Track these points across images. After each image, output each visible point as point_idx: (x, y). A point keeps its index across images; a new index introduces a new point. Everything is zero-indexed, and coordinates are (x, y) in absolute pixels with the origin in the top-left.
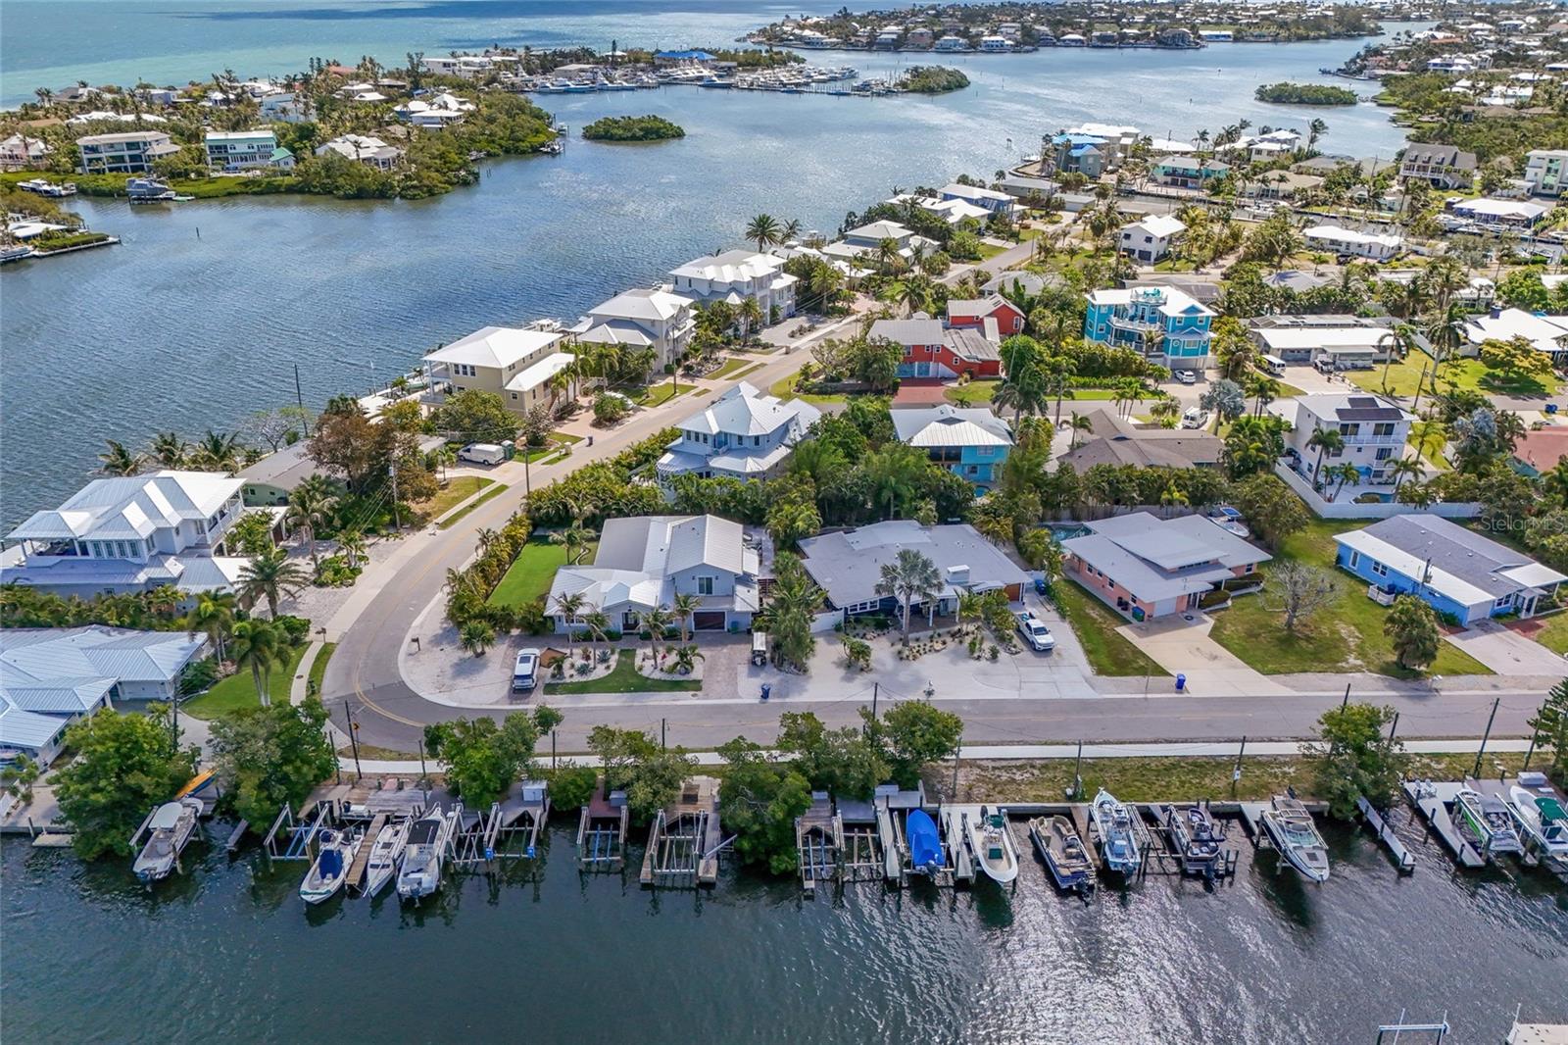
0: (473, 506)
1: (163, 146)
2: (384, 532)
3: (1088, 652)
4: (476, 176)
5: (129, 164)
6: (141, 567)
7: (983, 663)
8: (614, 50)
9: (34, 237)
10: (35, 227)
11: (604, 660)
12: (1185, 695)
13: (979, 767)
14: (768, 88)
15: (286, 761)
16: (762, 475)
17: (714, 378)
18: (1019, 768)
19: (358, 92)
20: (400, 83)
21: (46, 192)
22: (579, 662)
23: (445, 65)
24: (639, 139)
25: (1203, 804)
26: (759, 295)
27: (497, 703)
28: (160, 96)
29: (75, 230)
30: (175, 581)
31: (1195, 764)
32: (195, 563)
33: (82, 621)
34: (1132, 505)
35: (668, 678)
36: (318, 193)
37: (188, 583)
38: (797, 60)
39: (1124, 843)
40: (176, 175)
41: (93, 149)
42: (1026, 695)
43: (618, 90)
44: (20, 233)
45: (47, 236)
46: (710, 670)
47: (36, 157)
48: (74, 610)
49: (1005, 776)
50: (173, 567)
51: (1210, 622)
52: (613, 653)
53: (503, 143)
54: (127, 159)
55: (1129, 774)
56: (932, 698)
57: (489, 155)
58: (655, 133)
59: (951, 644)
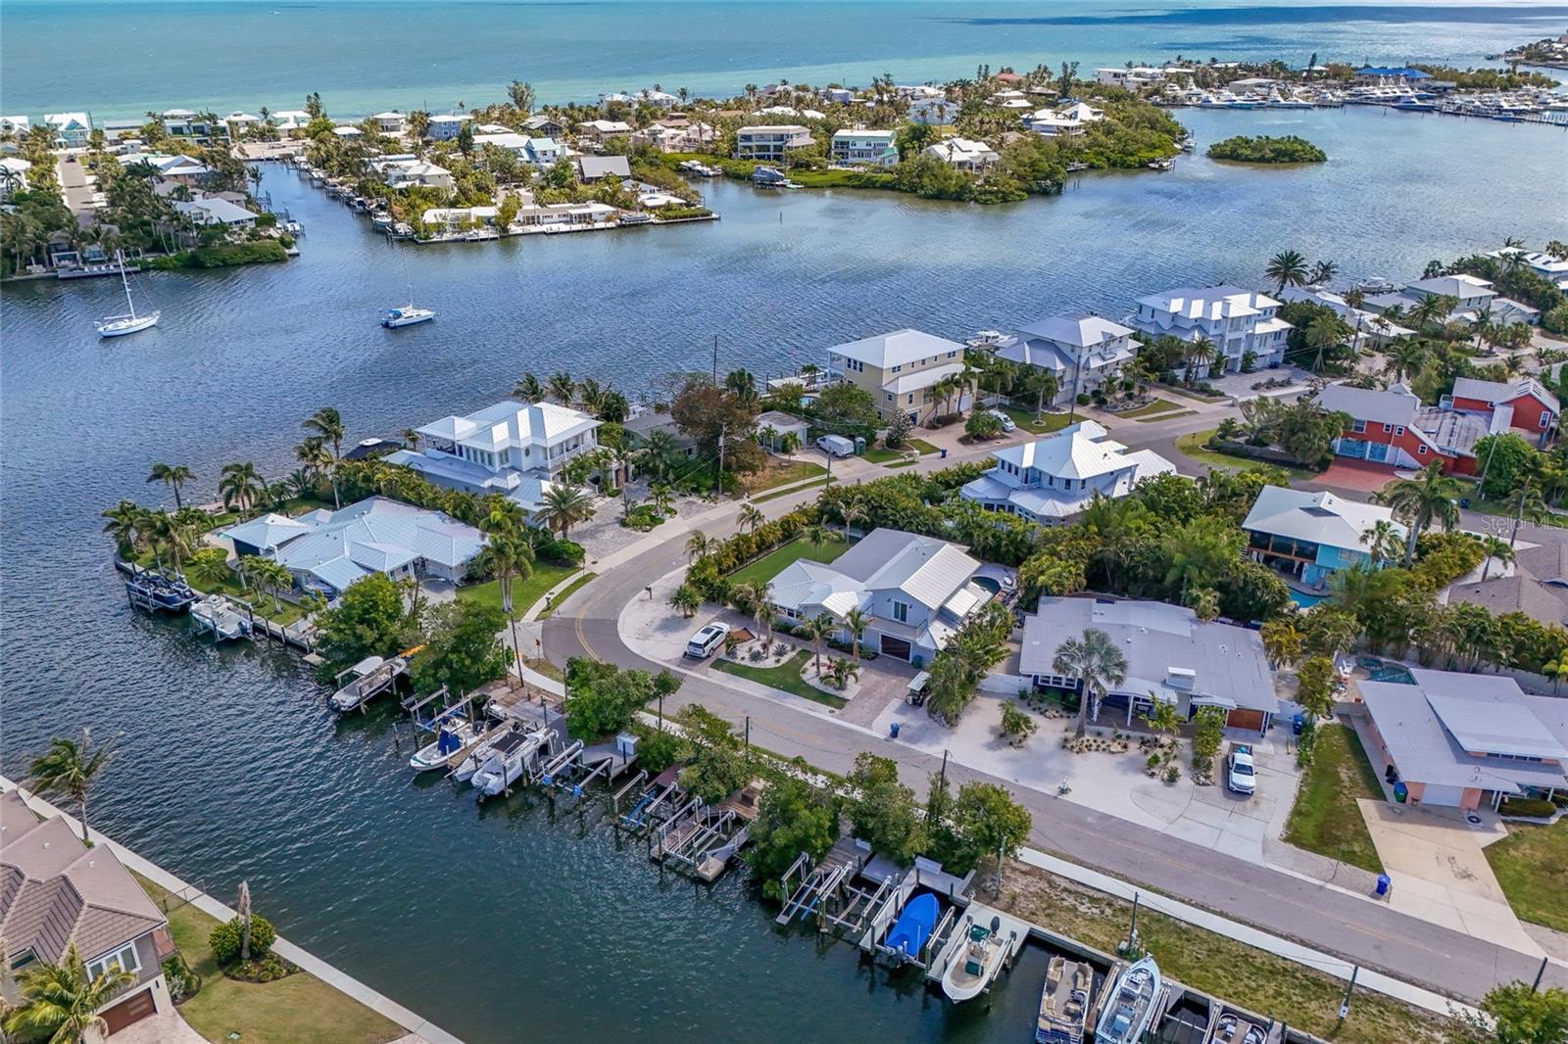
0: (793, 490)
1: (802, 140)
2: (705, 494)
3: (1297, 812)
4: (1060, 186)
5: (772, 154)
6: (492, 475)
7: (1156, 782)
8: (1312, 64)
9: (659, 207)
10: (662, 198)
11: (780, 653)
12: (1382, 903)
13: (1049, 882)
14: (1477, 114)
15: (454, 650)
16: (1048, 520)
17: (1125, 417)
18: (1092, 900)
19: (1008, 98)
20: (1051, 92)
21: (698, 171)
22: (757, 647)
23: (1116, 75)
24: (1269, 161)
25: (1278, 1026)
26: (1229, 336)
27: (668, 661)
28: (839, 95)
29: (694, 205)
30: (509, 492)
31: (1317, 983)
32: (531, 481)
33: (433, 506)
34: (1499, 666)
35: (821, 687)
36: (905, 191)
37: (516, 496)
38: (1539, 82)
39: (1127, 1021)
40: (801, 166)
41: (748, 138)
42: (1175, 831)
43: (1290, 107)
44: (649, 203)
45: (668, 207)
46: (865, 694)
47: (707, 142)
48: (430, 495)
49: (1070, 901)
50: (513, 480)
51: (1502, 832)
52: (793, 649)
53: (1113, 156)
54: (772, 148)
55: (1219, 957)
56: (1064, 797)
57: (1092, 167)
58: (1290, 155)
59: (1134, 748)
